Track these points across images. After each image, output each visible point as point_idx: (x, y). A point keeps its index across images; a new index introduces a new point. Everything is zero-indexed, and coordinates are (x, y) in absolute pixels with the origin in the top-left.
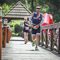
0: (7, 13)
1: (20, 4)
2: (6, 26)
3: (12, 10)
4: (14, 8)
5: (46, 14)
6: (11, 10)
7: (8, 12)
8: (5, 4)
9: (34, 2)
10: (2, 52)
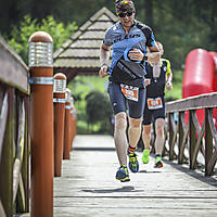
0: (61, 50)
1: (107, 19)
2: (60, 101)
3: (78, 39)
4: (83, 32)
5: (200, 51)
6: (74, 41)
7: (65, 49)
8: (51, 18)
9: (155, 11)
10: (55, 194)
